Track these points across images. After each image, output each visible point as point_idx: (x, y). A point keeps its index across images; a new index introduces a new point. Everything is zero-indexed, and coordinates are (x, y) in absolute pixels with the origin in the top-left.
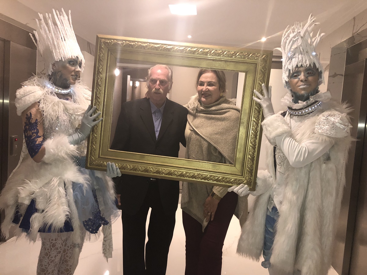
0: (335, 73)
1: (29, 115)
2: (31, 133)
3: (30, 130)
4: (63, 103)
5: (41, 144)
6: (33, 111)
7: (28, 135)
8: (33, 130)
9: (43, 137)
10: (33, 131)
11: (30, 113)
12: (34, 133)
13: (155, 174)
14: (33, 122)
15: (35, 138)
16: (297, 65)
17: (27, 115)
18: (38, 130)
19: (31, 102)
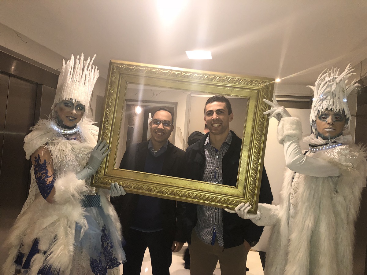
1: (37, 157)
2: (41, 174)
7: (38, 177)
8: (42, 170)
9: (52, 177)
12: (44, 173)
14: (41, 163)
15: (44, 179)
18: (47, 170)
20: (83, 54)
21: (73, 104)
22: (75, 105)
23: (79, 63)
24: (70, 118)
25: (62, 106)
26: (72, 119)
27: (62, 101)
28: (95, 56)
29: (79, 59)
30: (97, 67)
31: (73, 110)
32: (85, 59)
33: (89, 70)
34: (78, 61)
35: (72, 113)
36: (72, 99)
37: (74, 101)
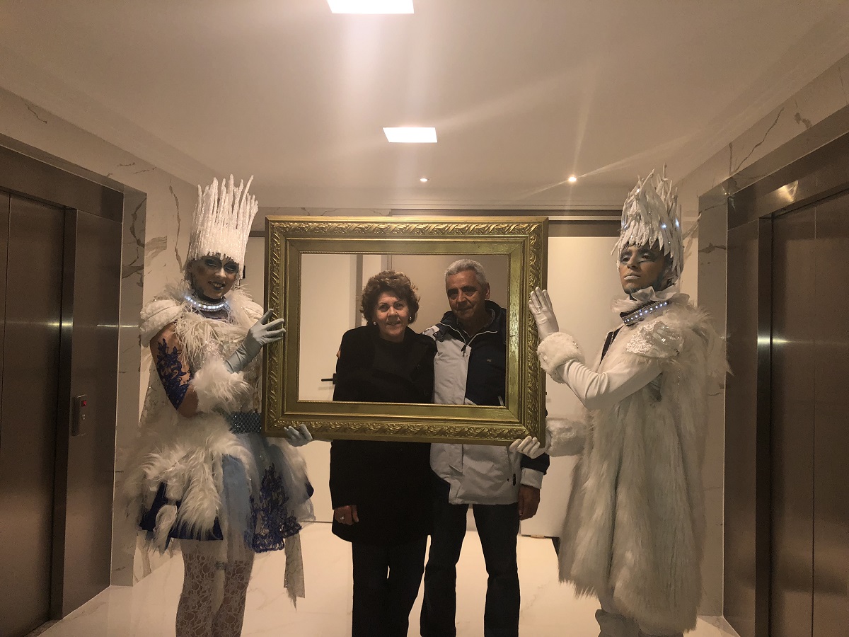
3: (169, 366)
4: (211, 325)
5: (186, 386)
6: (167, 335)
7: (167, 373)
9: (188, 375)
10: (172, 367)
11: (163, 339)
12: (175, 368)
13: (378, 435)
14: (170, 352)
15: (177, 376)
16: (628, 242)
17: (160, 343)
18: (180, 363)
19: (162, 324)
20: (232, 177)
21: (220, 261)
22: (223, 264)
23: (227, 193)
24: (216, 285)
25: (203, 264)
26: (219, 286)
27: (203, 257)
28: (252, 178)
29: (227, 186)
30: (254, 197)
31: (220, 271)
32: (237, 185)
33: (242, 204)
34: (223, 188)
35: (219, 277)
36: (219, 254)
37: (222, 258)
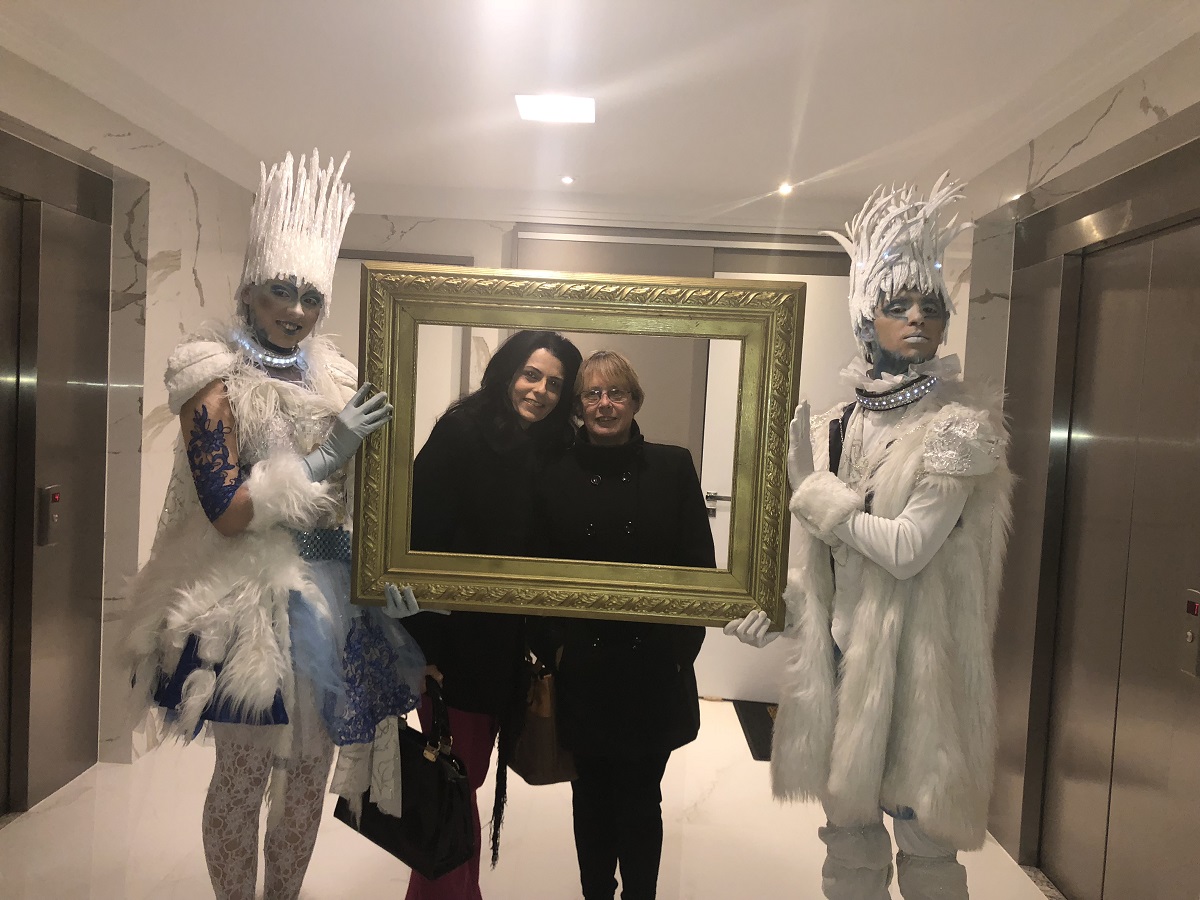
0: (987, 292)
1: (201, 411)
2: (210, 458)
3: (208, 451)
4: (277, 388)
6: (210, 401)
7: (204, 463)
8: (213, 449)
11: (204, 407)
17: (196, 412)
18: (225, 448)
20: (315, 151)
22: (302, 292)
24: (287, 327)
33: (331, 197)
